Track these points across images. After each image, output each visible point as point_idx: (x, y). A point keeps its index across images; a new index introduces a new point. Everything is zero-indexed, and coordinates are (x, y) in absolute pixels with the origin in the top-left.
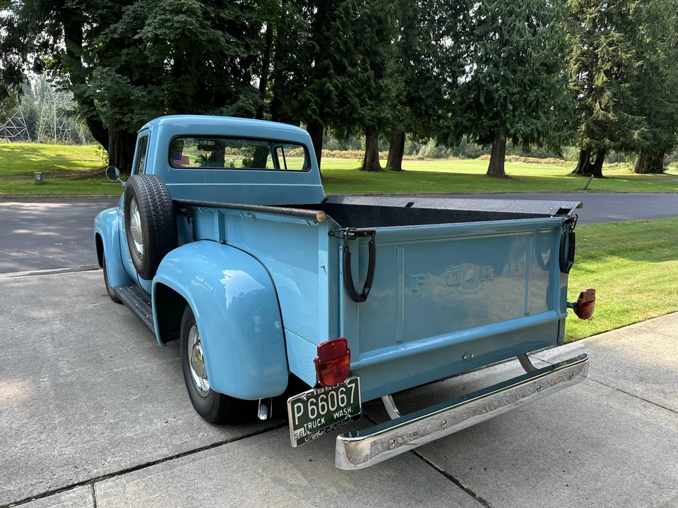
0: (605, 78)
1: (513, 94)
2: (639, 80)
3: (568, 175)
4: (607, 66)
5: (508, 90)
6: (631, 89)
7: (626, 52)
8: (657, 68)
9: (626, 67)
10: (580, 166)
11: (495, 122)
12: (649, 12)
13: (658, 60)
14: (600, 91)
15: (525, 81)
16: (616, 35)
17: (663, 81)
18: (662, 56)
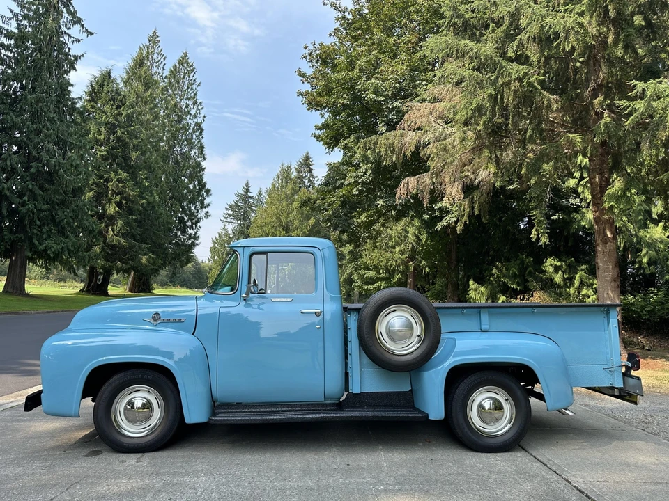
0: (117, 209)
1: (40, 210)
2: (140, 215)
3: (77, 294)
4: (117, 199)
5: (35, 204)
6: (136, 221)
7: (132, 190)
8: (154, 207)
9: (132, 202)
10: (88, 285)
11: (19, 236)
12: (146, 163)
13: (154, 201)
14: (111, 220)
15: (55, 200)
16: (124, 175)
17: (159, 218)
18: (157, 199)
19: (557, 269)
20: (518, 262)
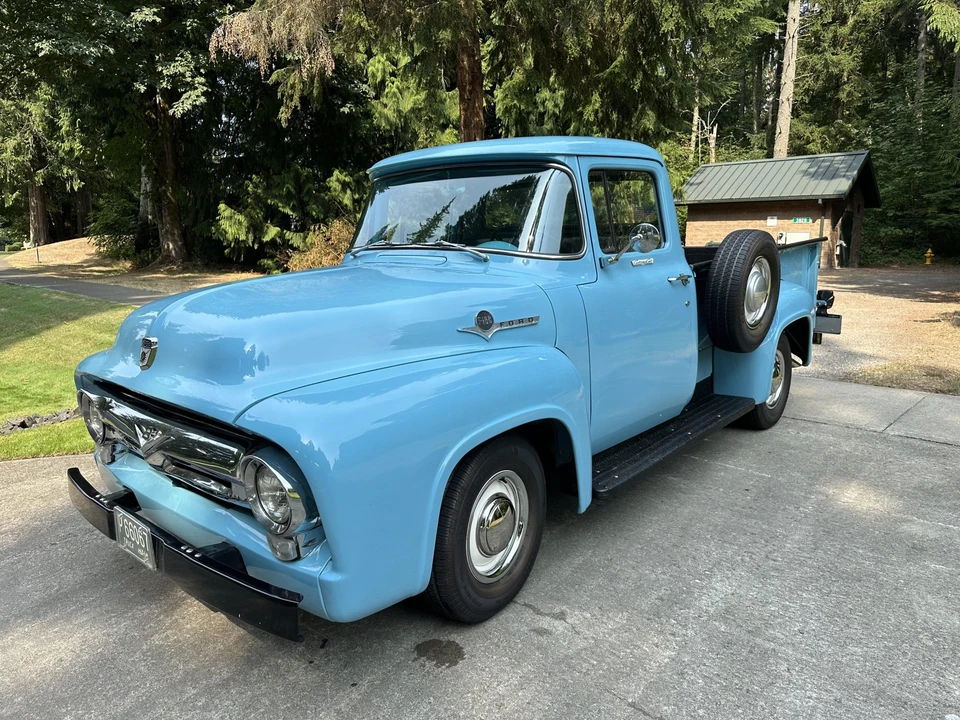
19: (345, 185)
20: (292, 175)
